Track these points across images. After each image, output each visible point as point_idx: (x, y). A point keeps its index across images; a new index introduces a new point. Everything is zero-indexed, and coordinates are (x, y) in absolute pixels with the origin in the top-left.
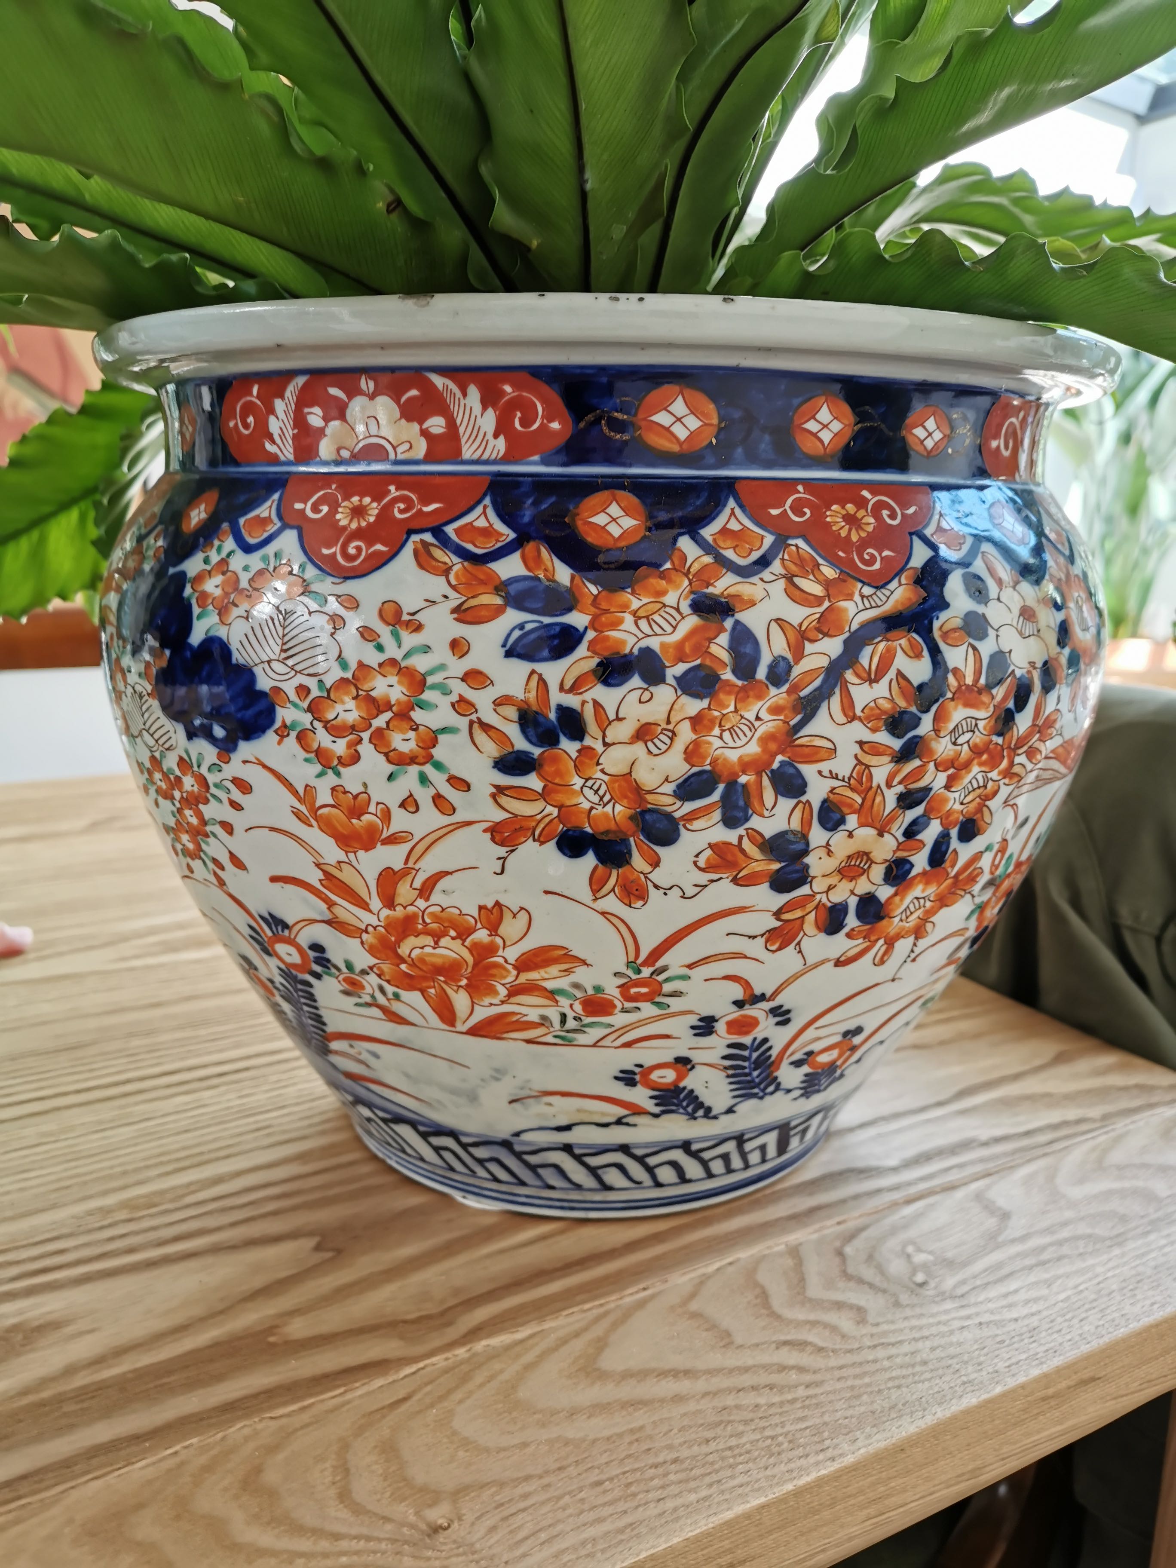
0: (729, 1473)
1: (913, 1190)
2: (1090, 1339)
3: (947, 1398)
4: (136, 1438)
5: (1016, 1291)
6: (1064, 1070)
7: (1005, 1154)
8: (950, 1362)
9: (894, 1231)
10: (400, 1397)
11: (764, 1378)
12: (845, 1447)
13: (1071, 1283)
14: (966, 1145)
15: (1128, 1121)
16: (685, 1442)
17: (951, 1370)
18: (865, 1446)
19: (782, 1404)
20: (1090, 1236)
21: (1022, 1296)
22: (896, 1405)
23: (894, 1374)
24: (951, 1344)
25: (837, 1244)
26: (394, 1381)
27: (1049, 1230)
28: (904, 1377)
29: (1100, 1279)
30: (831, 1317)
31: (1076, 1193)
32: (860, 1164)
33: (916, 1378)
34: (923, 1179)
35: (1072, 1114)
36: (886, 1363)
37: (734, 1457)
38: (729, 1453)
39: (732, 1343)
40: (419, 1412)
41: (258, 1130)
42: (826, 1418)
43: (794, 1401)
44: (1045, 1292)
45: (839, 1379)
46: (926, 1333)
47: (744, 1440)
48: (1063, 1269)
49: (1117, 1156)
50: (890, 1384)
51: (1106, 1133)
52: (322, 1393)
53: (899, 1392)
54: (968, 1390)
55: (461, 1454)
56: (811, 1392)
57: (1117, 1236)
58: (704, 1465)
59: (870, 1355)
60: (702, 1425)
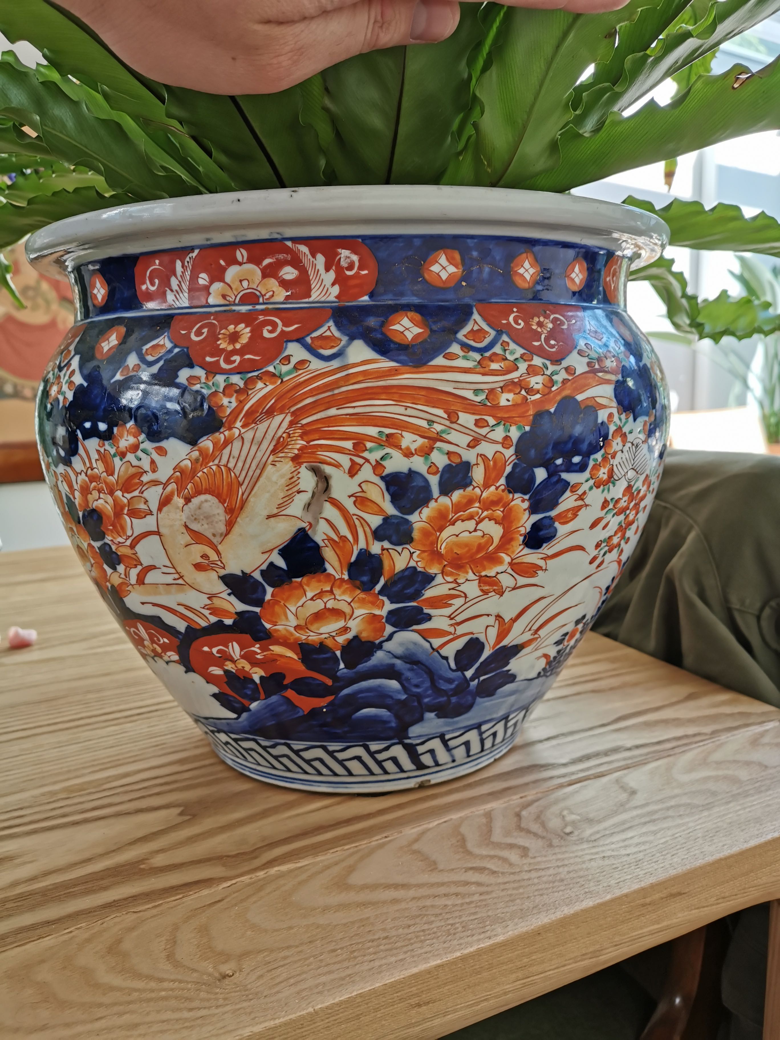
0: (419, 945)
1: (574, 777)
2: (676, 866)
3: (573, 902)
4: (48, 923)
5: (632, 838)
6: (692, 704)
7: (641, 755)
8: (579, 880)
9: (556, 802)
10: (217, 900)
11: (453, 889)
12: (499, 930)
13: (670, 833)
14: (615, 750)
15: (729, 735)
16: (394, 927)
17: (579, 885)
18: (512, 930)
19: (462, 904)
20: (689, 804)
21: (636, 840)
22: (538, 905)
23: (540, 887)
24: (581, 869)
25: (517, 810)
27: (661, 801)
28: (547, 889)
29: (691, 830)
30: (505, 853)
31: (685, 778)
32: (542, 762)
33: (555, 889)
34: (582, 770)
35: (691, 730)
36: (536, 881)
37: (424, 936)
38: (422, 933)
39: (437, 868)
40: (226, 909)
41: (157, 746)
42: (490, 913)
43: (471, 902)
44: (651, 838)
45: (503, 890)
46: (566, 862)
47: (433, 926)
48: (667, 824)
49: (717, 756)
51: (712, 742)
52: (167, 897)
53: (542, 898)
54: (588, 897)
55: (249, 933)
56: (482, 897)
57: (707, 804)
58: (404, 940)
59: (525, 876)
60: (407, 917)
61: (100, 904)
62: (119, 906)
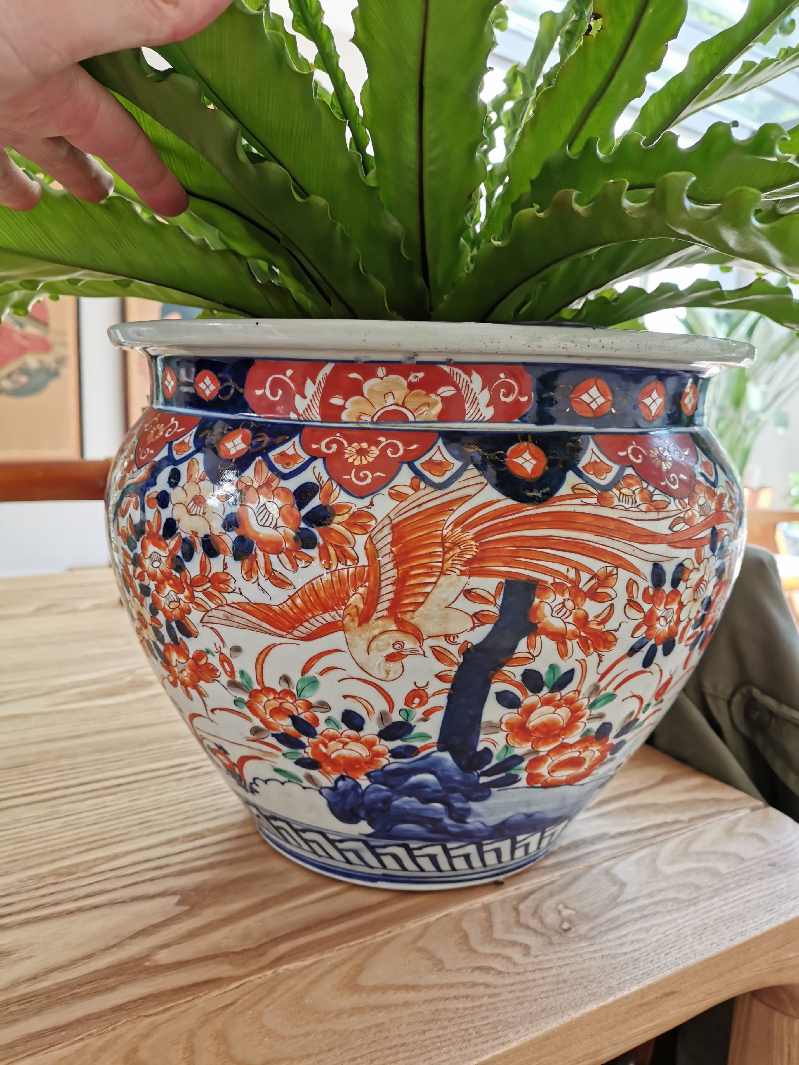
0: (436, 1052)
2: (671, 967)
3: (578, 1005)
4: (57, 1029)
5: (626, 935)
6: (667, 788)
7: (626, 844)
8: (581, 981)
9: (551, 895)
10: (229, 1002)
11: (463, 991)
12: (512, 1035)
13: (662, 930)
14: (601, 838)
15: (705, 822)
16: (410, 1033)
17: (582, 986)
18: (524, 1036)
19: (473, 1008)
20: (676, 899)
21: (630, 938)
22: (545, 1009)
23: (545, 989)
24: (583, 969)
25: (515, 903)
26: (225, 992)
27: (650, 895)
28: (552, 990)
29: (680, 927)
30: (508, 952)
31: (669, 870)
35: (670, 817)
36: (541, 982)
37: (441, 1042)
38: (437, 1040)
39: (443, 968)
40: (239, 1013)
41: (142, 823)
42: (501, 1017)
43: (480, 1006)
44: (644, 935)
45: (510, 992)
46: (567, 962)
47: (448, 1031)
48: (657, 920)
49: (697, 846)
50: (542, 995)
51: (691, 830)
52: (178, 1000)
53: (548, 1001)
54: (592, 999)
55: (266, 1040)
56: (492, 1000)
57: (694, 899)
58: (421, 1047)
59: (531, 976)
60: (421, 1022)
61: (109, 1007)
62: (129, 1009)
